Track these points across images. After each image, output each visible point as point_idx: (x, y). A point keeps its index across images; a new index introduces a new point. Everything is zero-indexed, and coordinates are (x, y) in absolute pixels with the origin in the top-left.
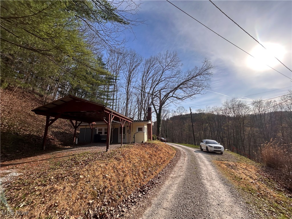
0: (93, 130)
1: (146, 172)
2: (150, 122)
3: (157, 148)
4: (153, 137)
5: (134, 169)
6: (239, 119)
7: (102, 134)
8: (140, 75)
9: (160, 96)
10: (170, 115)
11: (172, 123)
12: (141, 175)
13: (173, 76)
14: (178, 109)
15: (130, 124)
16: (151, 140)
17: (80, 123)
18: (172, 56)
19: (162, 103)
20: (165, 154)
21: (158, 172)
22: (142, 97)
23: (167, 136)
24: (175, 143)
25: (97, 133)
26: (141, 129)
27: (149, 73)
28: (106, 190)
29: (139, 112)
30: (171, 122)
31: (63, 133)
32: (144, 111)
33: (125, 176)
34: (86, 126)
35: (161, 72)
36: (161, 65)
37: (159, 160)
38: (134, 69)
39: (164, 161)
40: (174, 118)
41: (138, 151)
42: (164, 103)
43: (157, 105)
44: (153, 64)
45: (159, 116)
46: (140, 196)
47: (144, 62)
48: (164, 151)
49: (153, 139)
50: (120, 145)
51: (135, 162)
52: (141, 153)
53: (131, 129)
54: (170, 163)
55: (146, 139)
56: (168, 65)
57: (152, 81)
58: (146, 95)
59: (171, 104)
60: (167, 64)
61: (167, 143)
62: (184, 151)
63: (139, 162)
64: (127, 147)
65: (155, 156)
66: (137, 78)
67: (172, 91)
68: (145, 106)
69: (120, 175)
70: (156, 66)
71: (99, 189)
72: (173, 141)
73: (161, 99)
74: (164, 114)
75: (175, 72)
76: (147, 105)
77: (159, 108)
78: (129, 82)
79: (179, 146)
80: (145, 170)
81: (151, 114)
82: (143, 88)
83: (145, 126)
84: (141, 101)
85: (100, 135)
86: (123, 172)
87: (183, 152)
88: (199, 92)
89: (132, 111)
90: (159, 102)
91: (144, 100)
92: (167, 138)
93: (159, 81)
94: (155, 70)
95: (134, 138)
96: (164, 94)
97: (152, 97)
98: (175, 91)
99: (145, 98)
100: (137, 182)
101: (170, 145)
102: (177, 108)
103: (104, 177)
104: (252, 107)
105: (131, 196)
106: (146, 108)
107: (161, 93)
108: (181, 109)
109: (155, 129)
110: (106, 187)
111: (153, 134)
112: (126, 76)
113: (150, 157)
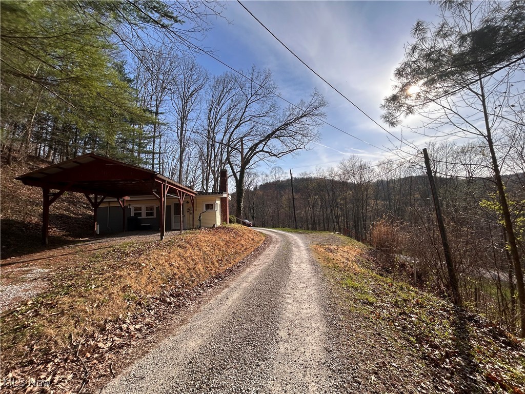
0: (125, 210)
1: (221, 260)
2: (225, 195)
3: (236, 233)
4: (230, 219)
5: (206, 258)
6: (361, 188)
7: (141, 216)
8: (205, 106)
9: (242, 148)
10: (259, 182)
11: (263, 194)
12: (216, 263)
13: (265, 114)
14: (272, 172)
15: (193, 198)
16: (227, 223)
17: (103, 199)
18: (262, 77)
19: (245, 162)
20: (247, 241)
21: (237, 261)
22: (210, 149)
23: (253, 217)
24: (267, 227)
25: (132, 215)
26: (210, 207)
27: (221, 104)
28: (177, 277)
29: (203, 176)
30: (261, 193)
31: (61, 217)
32: (214, 175)
33: (196, 264)
34: (109, 204)
35: (243, 104)
36: (244, 91)
37: (239, 247)
38: (192, 95)
39: (246, 249)
40: (266, 186)
41: (208, 237)
42: (248, 161)
43: (236, 163)
44: (229, 88)
45: (239, 183)
46: (216, 281)
47: (212, 82)
48: (246, 237)
49: (231, 222)
50: (179, 232)
51: (206, 250)
52: (214, 240)
53: (195, 206)
54: (254, 251)
55: (218, 223)
56: (256, 94)
57: (228, 121)
58: (217, 145)
59: (261, 162)
60: (253, 92)
61: (253, 229)
62: (277, 237)
63: (211, 251)
64: (190, 233)
65: (234, 243)
66: (198, 112)
67: (263, 141)
68: (215, 165)
69: (189, 263)
70: (233, 92)
71: (168, 276)
72: (264, 226)
73: (244, 154)
74: (250, 180)
75: (267, 107)
76: (218, 164)
77: (239, 169)
78: (184, 119)
79: (272, 231)
80: (220, 258)
81: (227, 180)
82: (211, 132)
83: (217, 202)
84: (208, 155)
85: (139, 218)
86: (193, 260)
87: (276, 239)
88: (303, 146)
89: (189, 173)
90: (240, 158)
91: (213, 154)
92: (253, 219)
93: (241, 121)
94: (232, 100)
95: (200, 220)
96: (248, 144)
97: (228, 150)
98: (268, 141)
99: (214, 151)
100: (211, 270)
101: (258, 230)
102: (270, 169)
103: (171, 265)
104: (377, 170)
105: (206, 282)
106: (216, 169)
107: (244, 142)
108: (277, 172)
109: (233, 206)
110: (175, 274)
111: (230, 214)
112: (176, 107)
113: (226, 244)
